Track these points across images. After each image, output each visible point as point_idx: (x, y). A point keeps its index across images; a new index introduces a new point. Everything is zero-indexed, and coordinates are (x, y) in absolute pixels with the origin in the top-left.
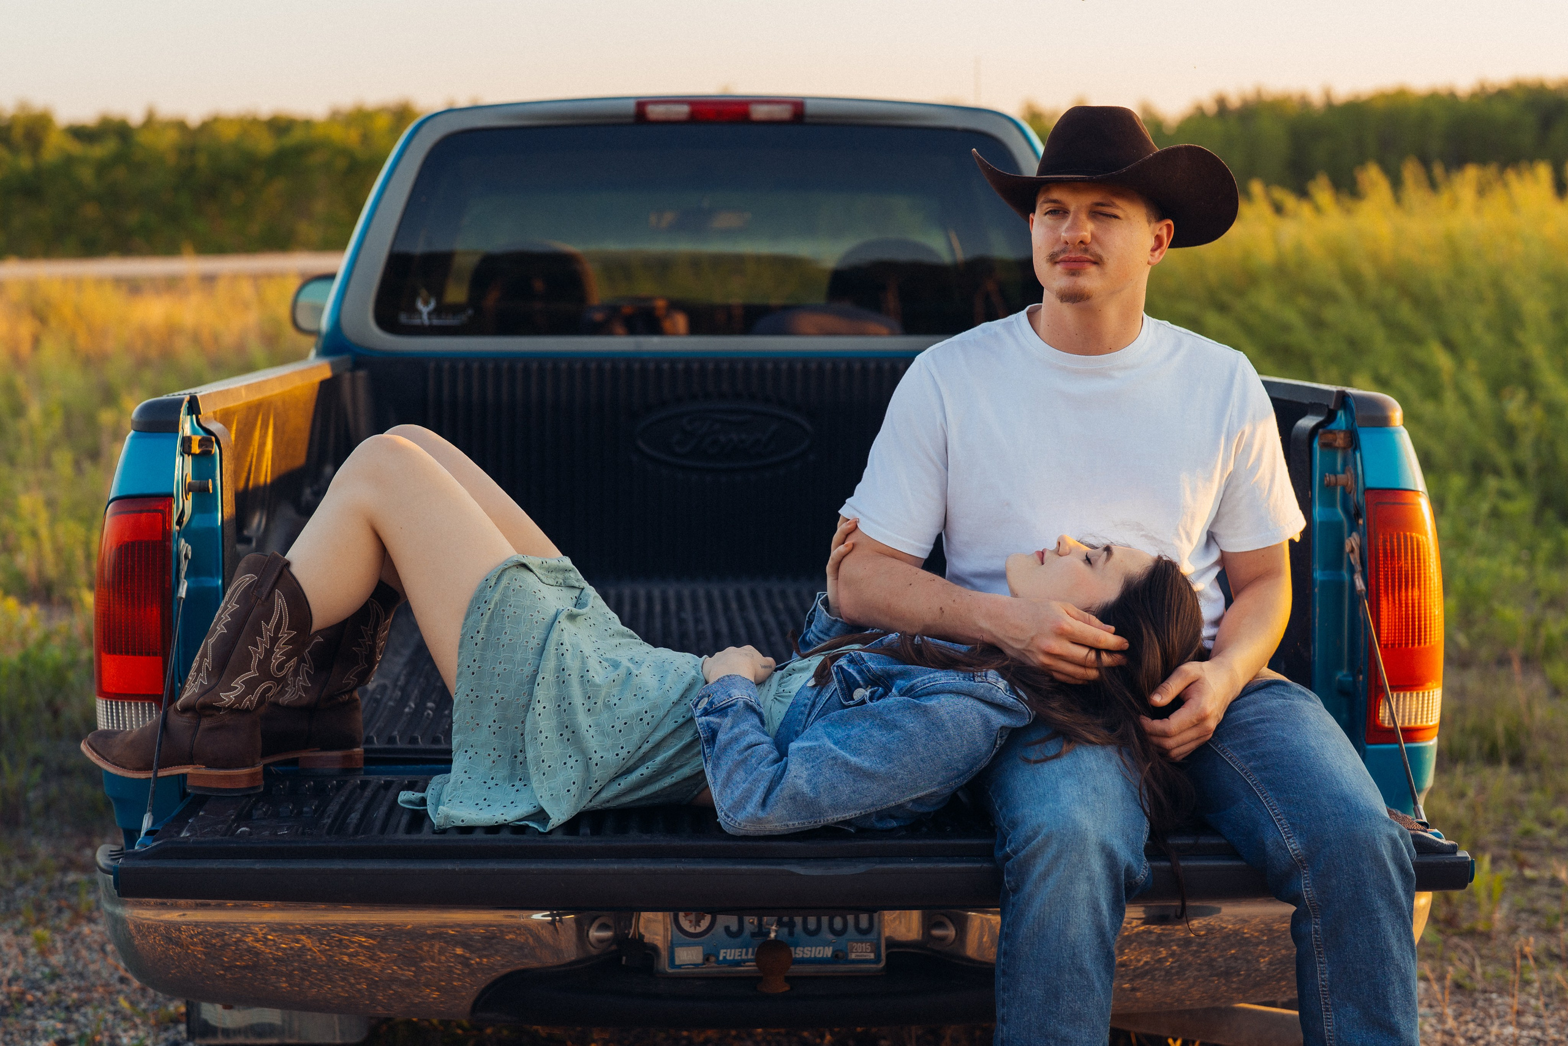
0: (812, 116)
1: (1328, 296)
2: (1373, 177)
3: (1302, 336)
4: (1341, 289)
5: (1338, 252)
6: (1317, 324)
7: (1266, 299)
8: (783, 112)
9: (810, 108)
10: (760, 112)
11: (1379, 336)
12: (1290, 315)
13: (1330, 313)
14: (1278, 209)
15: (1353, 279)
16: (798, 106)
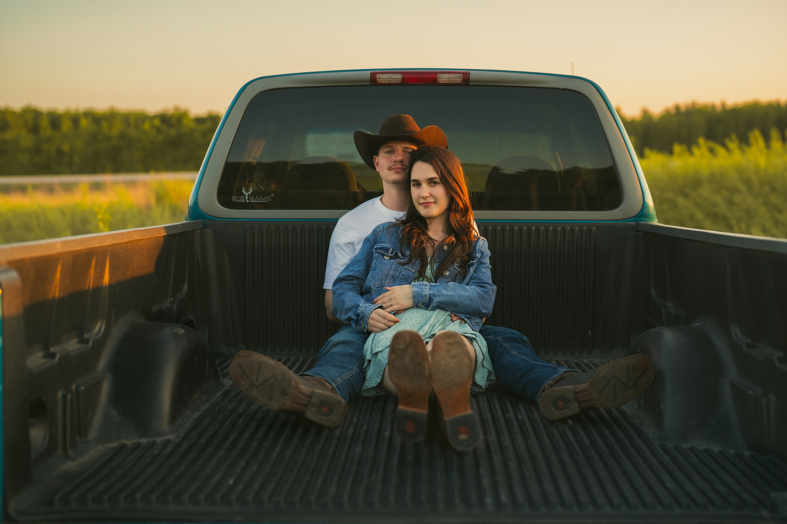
0: (474, 81)
1: (737, 191)
2: (756, 135)
3: (723, 208)
4: (742, 187)
5: (740, 170)
6: (731, 203)
7: (706, 191)
8: (457, 79)
9: (473, 76)
10: (443, 78)
11: (762, 209)
12: (718, 199)
13: (737, 198)
14: (712, 151)
15: (747, 182)
16: (465, 75)
